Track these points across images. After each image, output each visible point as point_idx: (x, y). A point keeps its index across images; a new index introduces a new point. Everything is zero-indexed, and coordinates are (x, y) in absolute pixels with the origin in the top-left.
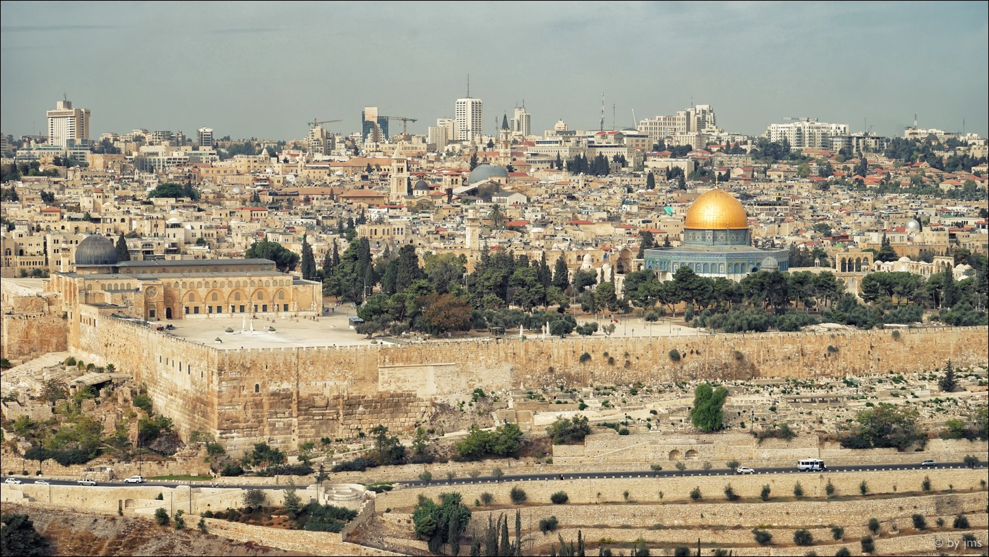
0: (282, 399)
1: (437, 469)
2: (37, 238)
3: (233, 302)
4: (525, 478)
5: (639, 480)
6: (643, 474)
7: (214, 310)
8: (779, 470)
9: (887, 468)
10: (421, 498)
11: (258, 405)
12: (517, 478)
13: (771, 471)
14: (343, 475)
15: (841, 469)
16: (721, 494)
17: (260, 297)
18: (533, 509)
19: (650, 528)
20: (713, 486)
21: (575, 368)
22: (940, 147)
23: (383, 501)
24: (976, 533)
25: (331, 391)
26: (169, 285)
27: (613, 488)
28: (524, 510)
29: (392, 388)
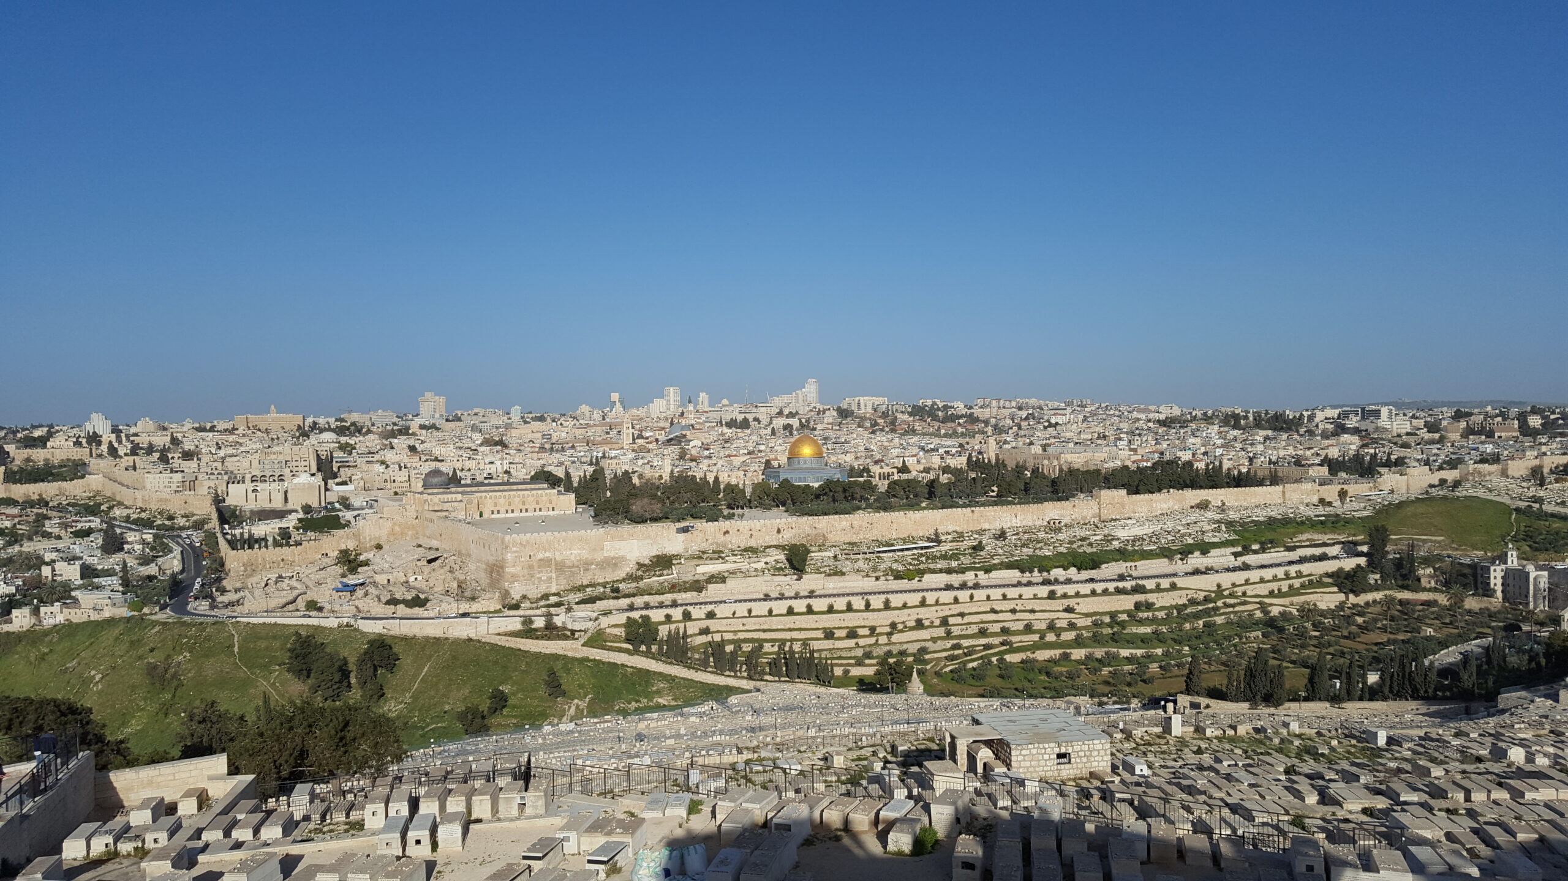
0: (546, 563)
1: (639, 601)
2: (404, 472)
3: (521, 507)
4: (691, 604)
5: (758, 603)
6: (760, 600)
7: (510, 511)
8: (839, 595)
9: (901, 592)
10: (628, 618)
11: (531, 567)
12: (686, 605)
13: (834, 596)
14: (583, 605)
15: (875, 593)
16: (805, 610)
17: (537, 503)
18: (695, 622)
19: (764, 631)
20: (800, 606)
21: (722, 539)
22: (938, 409)
23: (605, 622)
24: (953, 629)
25: (575, 557)
26: (481, 497)
27: (742, 609)
28: (688, 624)
29: (612, 554)
